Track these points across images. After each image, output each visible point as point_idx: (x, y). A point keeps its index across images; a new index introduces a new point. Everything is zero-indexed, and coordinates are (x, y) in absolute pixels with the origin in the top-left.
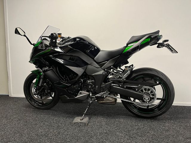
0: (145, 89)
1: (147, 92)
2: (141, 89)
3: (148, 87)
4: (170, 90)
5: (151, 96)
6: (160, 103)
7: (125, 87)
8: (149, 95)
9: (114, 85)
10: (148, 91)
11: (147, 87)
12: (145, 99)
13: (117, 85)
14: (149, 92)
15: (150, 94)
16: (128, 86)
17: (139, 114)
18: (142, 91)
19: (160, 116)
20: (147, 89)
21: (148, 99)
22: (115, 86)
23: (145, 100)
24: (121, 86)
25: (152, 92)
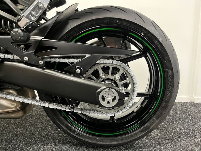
0: (106, 69)
1: (110, 77)
2: (94, 69)
3: (115, 62)
4: (172, 69)
5: (122, 90)
6: (142, 104)
7: (41, 62)
8: (117, 86)
9: (7, 56)
10: (113, 74)
11: (111, 61)
12: (104, 99)
13: (16, 57)
14: (117, 77)
15: (118, 82)
16: (53, 60)
17: (91, 140)
18: (96, 74)
19: (143, 140)
20: (111, 67)
21: (114, 100)
22: (9, 60)
23: (104, 104)
24: (26, 59)
25: (123, 77)
